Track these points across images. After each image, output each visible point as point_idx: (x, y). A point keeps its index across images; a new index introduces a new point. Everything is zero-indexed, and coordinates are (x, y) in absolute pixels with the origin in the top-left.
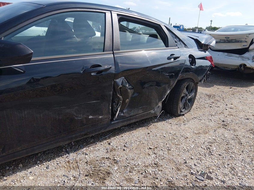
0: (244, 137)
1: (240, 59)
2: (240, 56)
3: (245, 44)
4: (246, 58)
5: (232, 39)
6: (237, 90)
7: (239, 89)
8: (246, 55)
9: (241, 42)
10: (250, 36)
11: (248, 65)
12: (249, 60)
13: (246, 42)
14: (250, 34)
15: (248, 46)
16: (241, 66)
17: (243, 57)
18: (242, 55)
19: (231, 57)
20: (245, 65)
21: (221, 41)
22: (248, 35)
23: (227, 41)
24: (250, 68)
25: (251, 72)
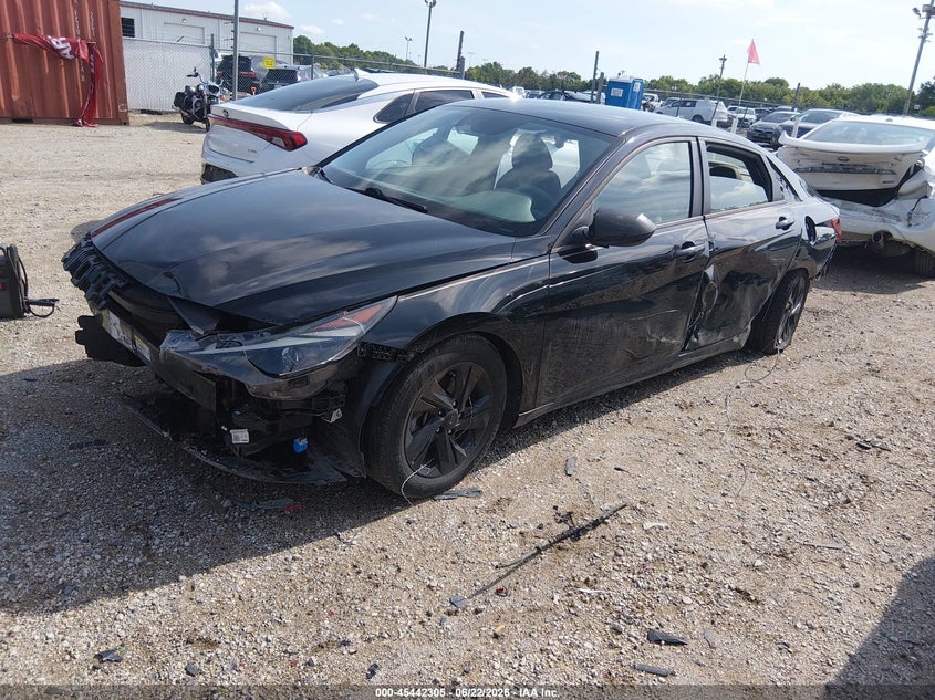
0: (919, 390)
1: (875, 218)
2: (876, 209)
3: (889, 178)
4: (890, 216)
5: (856, 163)
6: (873, 300)
7: (875, 298)
8: (891, 207)
9: (880, 172)
10: (904, 158)
11: (896, 236)
12: (899, 221)
13: (894, 173)
14: (904, 154)
15: (896, 184)
16: (878, 235)
17: (882, 212)
18: (881, 208)
19: (853, 213)
20: (887, 234)
21: (825, 167)
22: (899, 156)
23: (841, 168)
24: (900, 243)
25: (903, 253)
